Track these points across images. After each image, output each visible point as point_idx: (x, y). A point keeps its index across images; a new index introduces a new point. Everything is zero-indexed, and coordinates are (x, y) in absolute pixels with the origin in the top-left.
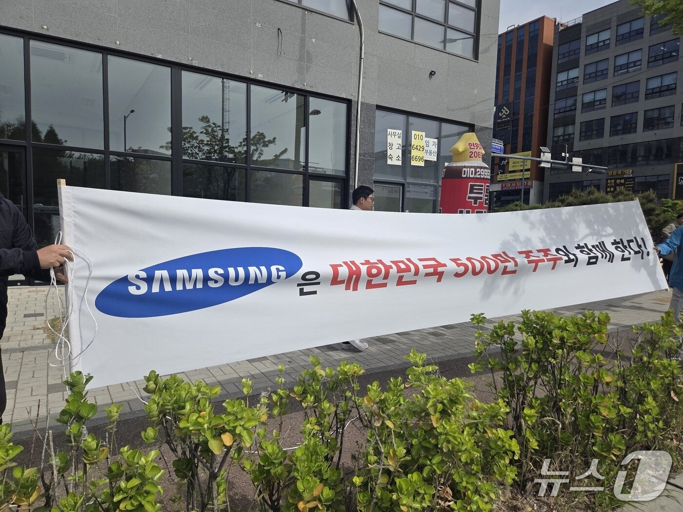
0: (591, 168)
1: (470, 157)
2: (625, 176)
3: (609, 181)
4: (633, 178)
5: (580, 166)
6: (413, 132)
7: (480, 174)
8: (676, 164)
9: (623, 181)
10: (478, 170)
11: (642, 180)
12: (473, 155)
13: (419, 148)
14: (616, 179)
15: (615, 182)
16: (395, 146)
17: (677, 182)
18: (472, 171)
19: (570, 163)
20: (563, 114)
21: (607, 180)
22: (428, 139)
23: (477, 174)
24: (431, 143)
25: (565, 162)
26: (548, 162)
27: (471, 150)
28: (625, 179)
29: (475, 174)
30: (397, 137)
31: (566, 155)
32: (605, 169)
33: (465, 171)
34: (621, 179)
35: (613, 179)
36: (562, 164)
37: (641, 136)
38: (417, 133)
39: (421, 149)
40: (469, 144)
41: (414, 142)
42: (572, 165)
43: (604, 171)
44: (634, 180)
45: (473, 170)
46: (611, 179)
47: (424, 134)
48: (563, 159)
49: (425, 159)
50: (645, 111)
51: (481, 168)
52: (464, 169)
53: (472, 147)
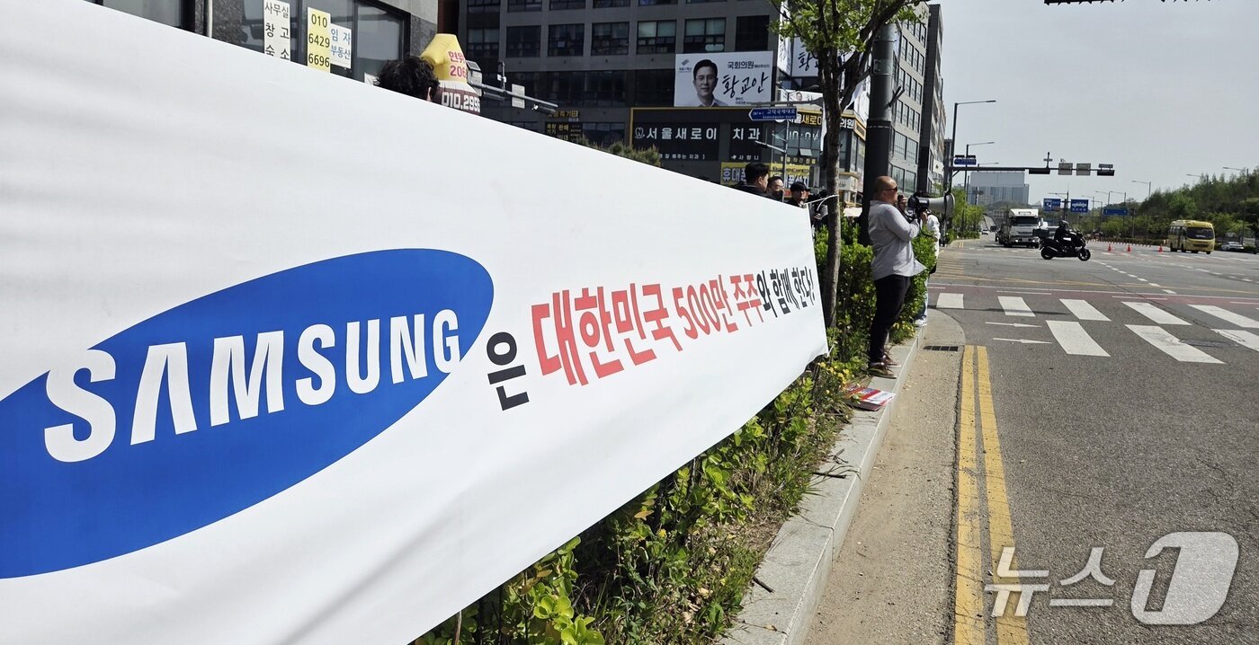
0: (537, 104)
1: (452, 74)
2: (570, 120)
3: (549, 126)
4: (580, 124)
5: (522, 98)
6: (311, 11)
7: (468, 105)
8: (632, 109)
9: (567, 127)
10: (466, 97)
11: (592, 127)
12: (455, 73)
13: (320, 40)
14: (558, 124)
15: (557, 128)
16: (278, 32)
17: (634, 135)
18: (457, 98)
19: (509, 92)
20: (482, 8)
21: (547, 123)
22: (335, 27)
23: (465, 103)
24: (341, 36)
25: (502, 91)
26: (478, 87)
27: (453, 64)
28: (571, 124)
29: (462, 104)
30: (281, 14)
31: (503, 80)
32: (555, 108)
33: (446, 97)
34: (564, 124)
35: (554, 123)
36: (498, 93)
37: (587, 61)
38: (318, 13)
39: (324, 43)
40: (450, 53)
41: (312, 29)
42: (512, 96)
43: (553, 110)
44: (581, 128)
45: (458, 95)
46: (551, 123)
47: (328, 16)
48: (499, 84)
49: (331, 62)
50: (594, 25)
51: (470, 94)
52: (444, 94)
53: (454, 59)
